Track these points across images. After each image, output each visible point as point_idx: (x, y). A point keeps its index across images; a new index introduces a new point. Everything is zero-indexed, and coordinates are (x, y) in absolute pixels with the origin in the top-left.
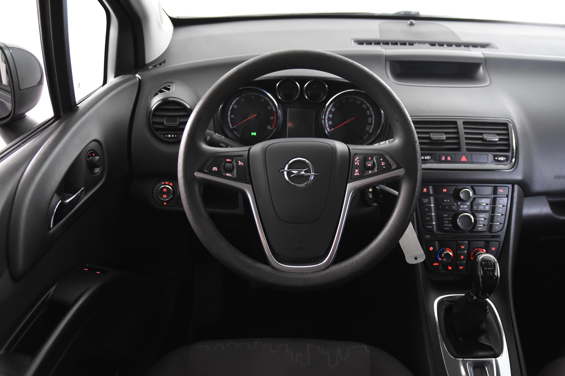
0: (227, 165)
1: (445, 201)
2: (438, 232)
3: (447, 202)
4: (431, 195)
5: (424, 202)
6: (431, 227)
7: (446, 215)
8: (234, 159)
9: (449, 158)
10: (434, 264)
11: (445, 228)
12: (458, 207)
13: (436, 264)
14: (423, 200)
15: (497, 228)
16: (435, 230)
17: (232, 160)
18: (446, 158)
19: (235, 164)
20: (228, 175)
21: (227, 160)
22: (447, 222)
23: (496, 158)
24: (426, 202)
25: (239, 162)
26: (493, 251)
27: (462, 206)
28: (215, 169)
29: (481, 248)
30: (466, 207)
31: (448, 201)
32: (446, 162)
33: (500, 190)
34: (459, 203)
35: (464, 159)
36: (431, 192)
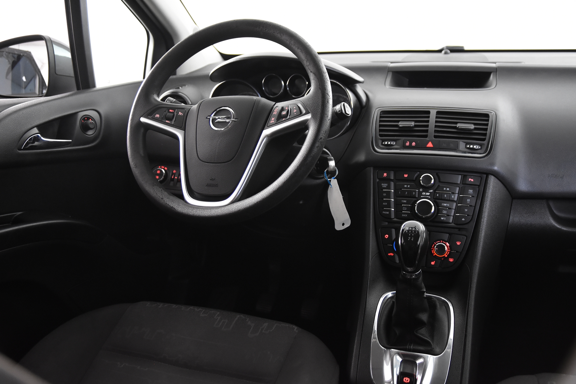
0: (168, 114)
1: (406, 186)
2: (395, 219)
3: (407, 188)
4: (392, 180)
5: (383, 186)
6: (388, 213)
7: (405, 201)
8: (176, 110)
9: (414, 144)
10: (389, 254)
11: (403, 215)
12: (420, 193)
13: (392, 254)
14: (382, 184)
15: (463, 219)
16: (393, 216)
17: (175, 110)
18: (411, 144)
19: (175, 114)
20: (167, 121)
21: (170, 111)
22: (406, 209)
23: (468, 146)
24: (385, 187)
25: (180, 112)
26: (458, 245)
27: (424, 193)
28: (158, 116)
29: (443, 240)
30: (428, 194)
31: (409, 186)
32: (410, 147)
33: (470, 179)
34: (421, 190)
35: (430, 145)
36: (392, 178)
